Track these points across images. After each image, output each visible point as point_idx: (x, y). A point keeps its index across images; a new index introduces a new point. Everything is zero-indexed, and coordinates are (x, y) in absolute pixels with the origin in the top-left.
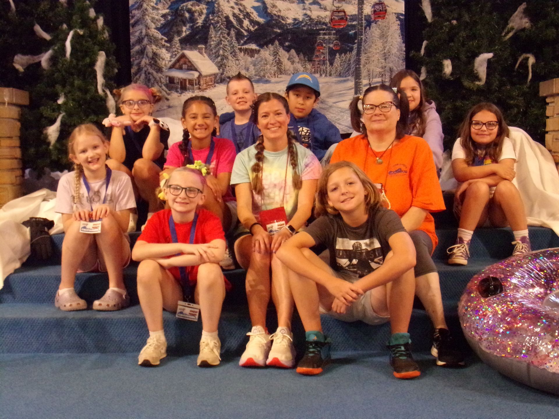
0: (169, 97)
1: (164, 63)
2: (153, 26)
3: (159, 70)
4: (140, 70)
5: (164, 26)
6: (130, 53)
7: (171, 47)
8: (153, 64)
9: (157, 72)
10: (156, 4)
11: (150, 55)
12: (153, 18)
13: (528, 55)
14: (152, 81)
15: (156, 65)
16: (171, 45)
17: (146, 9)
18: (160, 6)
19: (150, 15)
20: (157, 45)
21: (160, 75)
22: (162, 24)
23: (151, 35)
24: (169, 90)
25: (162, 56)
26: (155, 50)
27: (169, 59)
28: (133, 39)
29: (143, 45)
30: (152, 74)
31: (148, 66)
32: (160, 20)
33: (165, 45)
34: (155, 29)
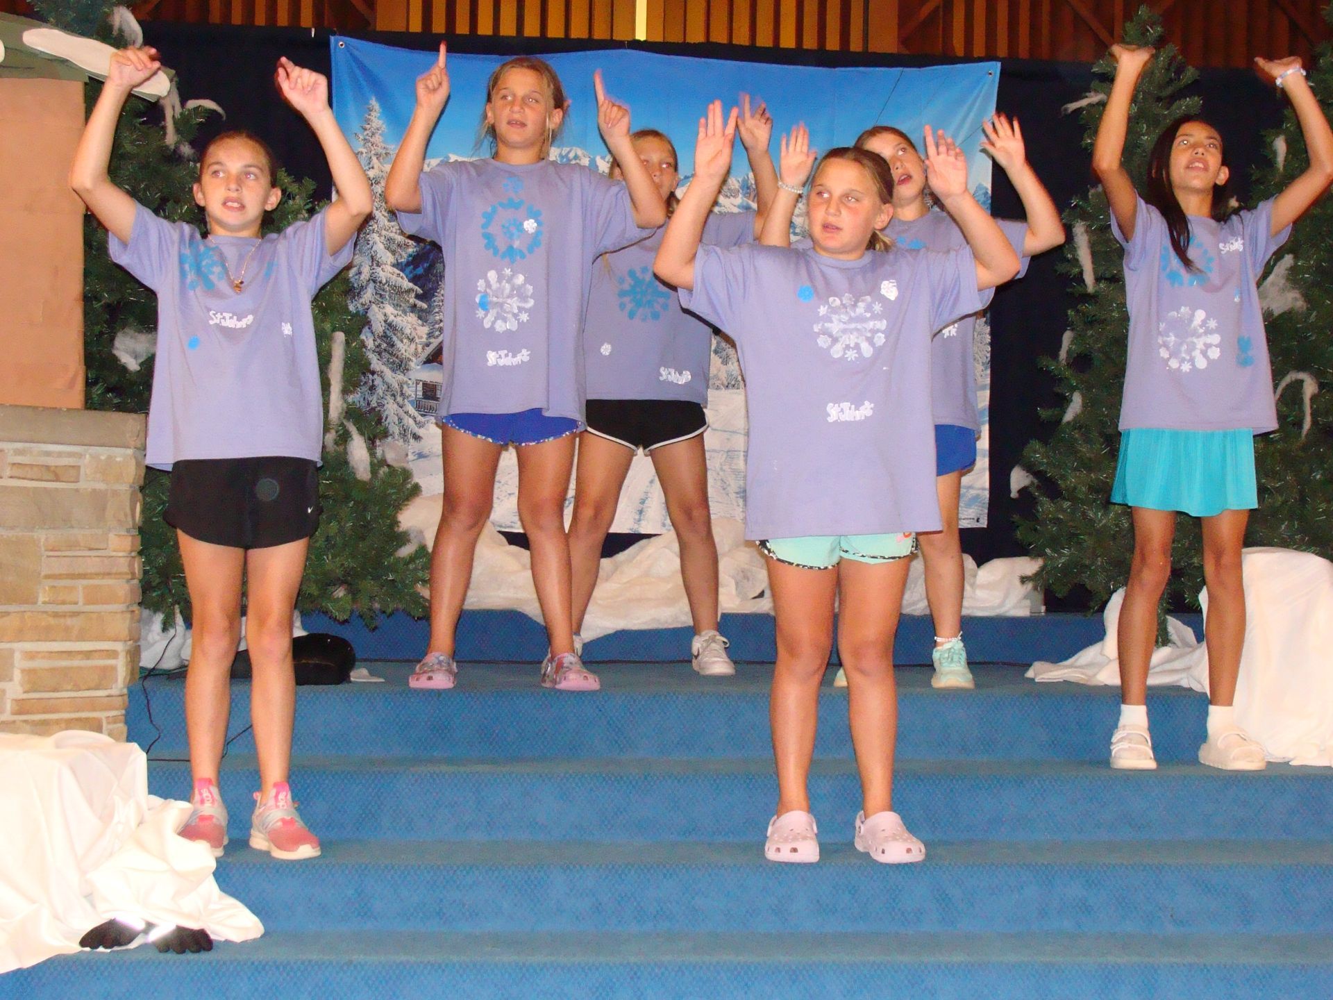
0: (421, 432)
1: (413, 346)
2: (389, 258)
3: (400, 366)
5: (415, 261)
7: (429, 311)
8: (385, 350)
9: (393, 371)
11: (379, 327)
12: (390, 240)
13: (1302, 376)
14: (380, 392)
15: (391, 354)
16: (430, 306)
19: (384, 232)
20: (396, 306)
21: (401, 377)
22: (410, 256)
23: (384, 281)
24: (423, 415)
25: (407, 331)
26: (391, 318)
27: (424, 340)
29: (362, 304)
30: (381, 374)
32: (407, 247)
33: (415, 306)
34: (393, 266)
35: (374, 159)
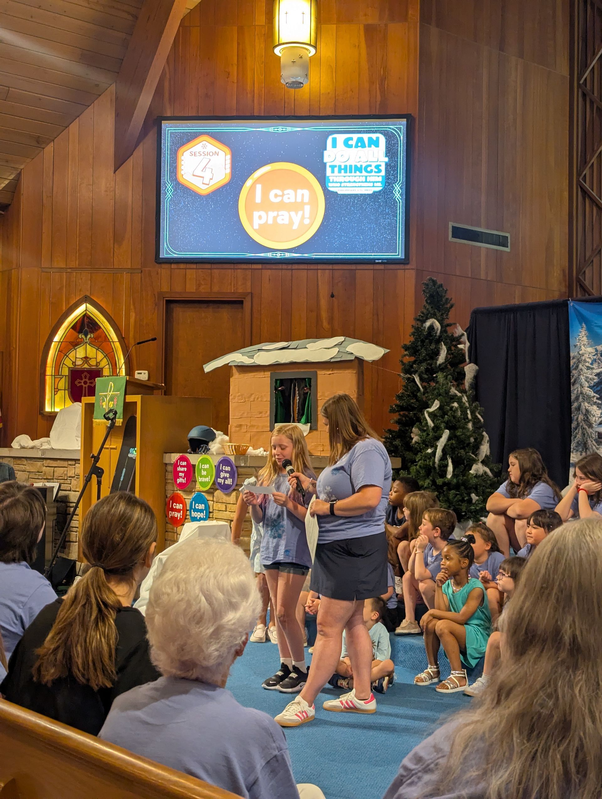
1: (594, 418)
2: (587, 384)
3: (590, 426)
4: (578, 424)
5: (597, 384)
6: (571, 409)
7: (601, 404)
8: (586, 419)
9: (589, 428)
10: (592, 364)
11: (584, 411)
12: (587, 377)
14: (586, 436)
15: (588, 421)
17: (581, 369)
18: (595, 366)
19: (585, 374)
20: (588, 403)
21: (591, 430)
22: (595, 383)
23: (585, 394)
24: (598, 445)
25: (593, 413)
26: (587, 407)
27: (599, 416)
28: (573, 397)
29: (579, 403)
30: (586, 429)
31: (583, 422)
32: (594, 379)
33: (596, 402)
34: (588, 387)
35: (582, 347)
